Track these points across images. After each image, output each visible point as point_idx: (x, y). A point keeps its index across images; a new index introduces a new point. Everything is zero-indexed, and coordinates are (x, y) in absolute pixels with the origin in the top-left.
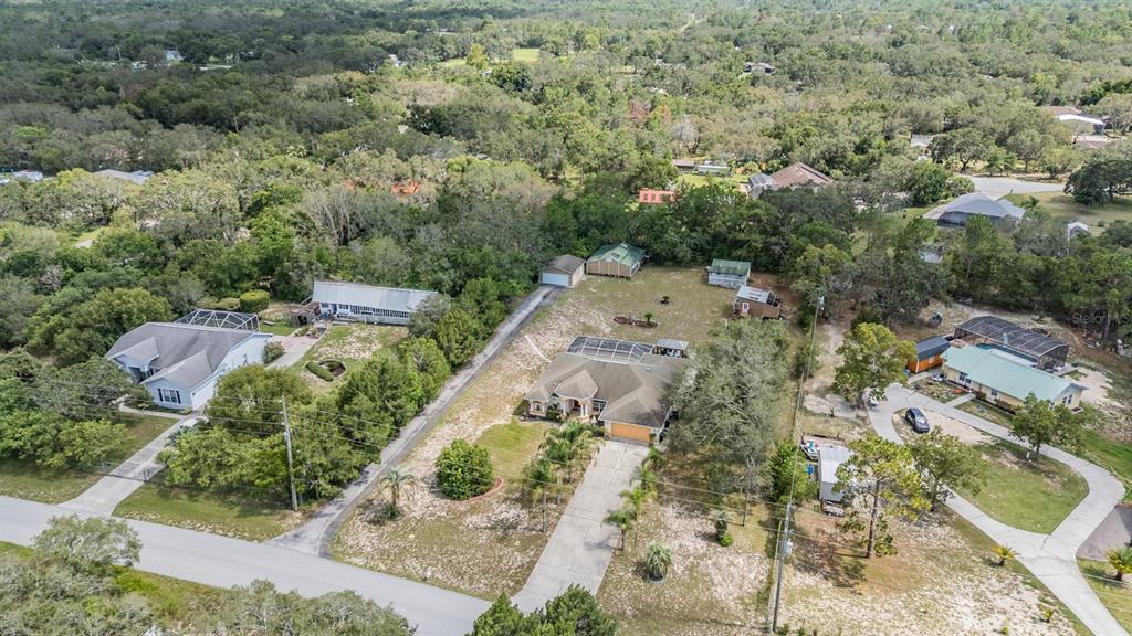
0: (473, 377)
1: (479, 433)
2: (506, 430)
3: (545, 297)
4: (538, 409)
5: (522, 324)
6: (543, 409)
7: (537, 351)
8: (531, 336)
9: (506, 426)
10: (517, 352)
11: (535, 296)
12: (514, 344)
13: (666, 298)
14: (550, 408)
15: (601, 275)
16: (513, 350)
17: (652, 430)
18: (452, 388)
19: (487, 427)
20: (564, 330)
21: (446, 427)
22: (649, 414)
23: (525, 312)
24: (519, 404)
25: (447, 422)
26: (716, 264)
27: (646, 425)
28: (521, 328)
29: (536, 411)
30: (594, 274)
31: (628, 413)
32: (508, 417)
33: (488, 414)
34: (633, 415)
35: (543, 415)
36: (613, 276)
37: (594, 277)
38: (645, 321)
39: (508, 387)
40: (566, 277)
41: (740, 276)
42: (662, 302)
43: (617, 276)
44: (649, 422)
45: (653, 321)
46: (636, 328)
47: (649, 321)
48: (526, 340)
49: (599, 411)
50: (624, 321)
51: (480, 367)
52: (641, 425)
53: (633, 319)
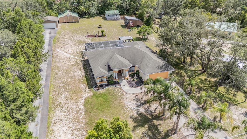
1: (82, 107)
2: (95, 98)
3: (50, 34)
5: (50, 45)
7: (68, 55)
8: (59, 49)
9: (92, 96)
10: (59, 57)
11: (46, 34)
12: (55, 54)
13: (100, 26)
14: (109, 78)
15: (66, 23)
16: (56, 57)
17: (170, 72)
19: (83, 101)
21: (57, 112)
22: (164, 65)
24: (86, 82)
25: (55, 108)
26: (107, 12)
27: (168, 70)
28: (52, 47)
29: (101, 82)
30: (62, 23)
31: (155, 67)
32: (88, 91)
33: (75, 93)
34: (158, 67)
35: (106, 83)
36: (71, 22)
37: (64, 24)
38: (101, 34)
39: (71, 75)
40: (55, 24)
41: (116, 15)
42: (99, 27)
43: (73, 22)
44: (168, 68)
45: (104, 34)
46: (99, 38)
47: (103, 34)
48: (59, 51)
49: (131, 72)
50: (92, 36)
51: (47, 70)
52: (166, 71)
53: (96, 35)
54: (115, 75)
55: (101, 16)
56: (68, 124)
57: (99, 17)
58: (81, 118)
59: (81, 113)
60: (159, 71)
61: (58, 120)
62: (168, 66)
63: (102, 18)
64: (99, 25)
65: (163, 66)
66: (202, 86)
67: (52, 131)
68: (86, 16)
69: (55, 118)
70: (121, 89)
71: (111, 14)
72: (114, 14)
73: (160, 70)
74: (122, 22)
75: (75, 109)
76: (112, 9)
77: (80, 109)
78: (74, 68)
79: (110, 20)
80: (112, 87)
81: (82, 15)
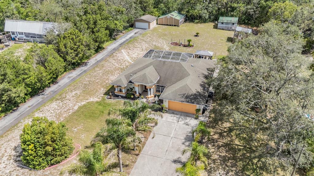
0: (85, 71)
1: (76, 108)
2: (96, 105)
3: (135, 33)
4: (121, 91)
5: (121, 45)
6: (124, 91)
7: (127, 58)
8: (125, 50)
9: (97, 102)
10: (115, 58)
11: (131, 33)
12: (115, 54)
13: (197, 34)
14: (128, 90)
15: (165, 25)
16: (113, 57)
17: (198, 107)
18: (69, 78)
19: (83, 103)
20: (144, 48)
21: (55, 103)
22: (195, 94)
23: (124, 40)
24: (110, 88)
25: (57, 100)
26: (222, 19)
27: (193, 103)
28: (120, 47)
29: (119, 92)
30: (161, 25)
31: (180, 94)
32: (100, 96)
33: (87, 94)
34: (184, 95)
36: (171, 25)
38: (187, 44)
39: (105, 77)
40: (147, 24)
41: (233, 24)
42: (195, 36)
43: (173, 25)
44: (195, 101)
45: (191, 43)
47: (189, 44)
48: (122, 52)
49: (160, 92)
50: (176, 44)
51: (91, 66)
52: (190, 103)
53: (181, 43)
54: (136, 88)
55: (215, 23)
56: (49, 116)
57: (212, 23)
58: (64, 116)
59: (69, 113)
60: (181, 100)
61: (46, 110)
62: (199, 98)
63: (213, 25)
65: (191, 96)
66: (238, 143)
67: (33, 116)
68: (196, 21)
69: (47, 108)
71: (225, 21)
72: (229, 22)
73: (183, 99)
75: (69, 107)
76: (232, 16)
77: (73, 109)
78: (117, 72)
79: (222, 29)
81: (190, 19)
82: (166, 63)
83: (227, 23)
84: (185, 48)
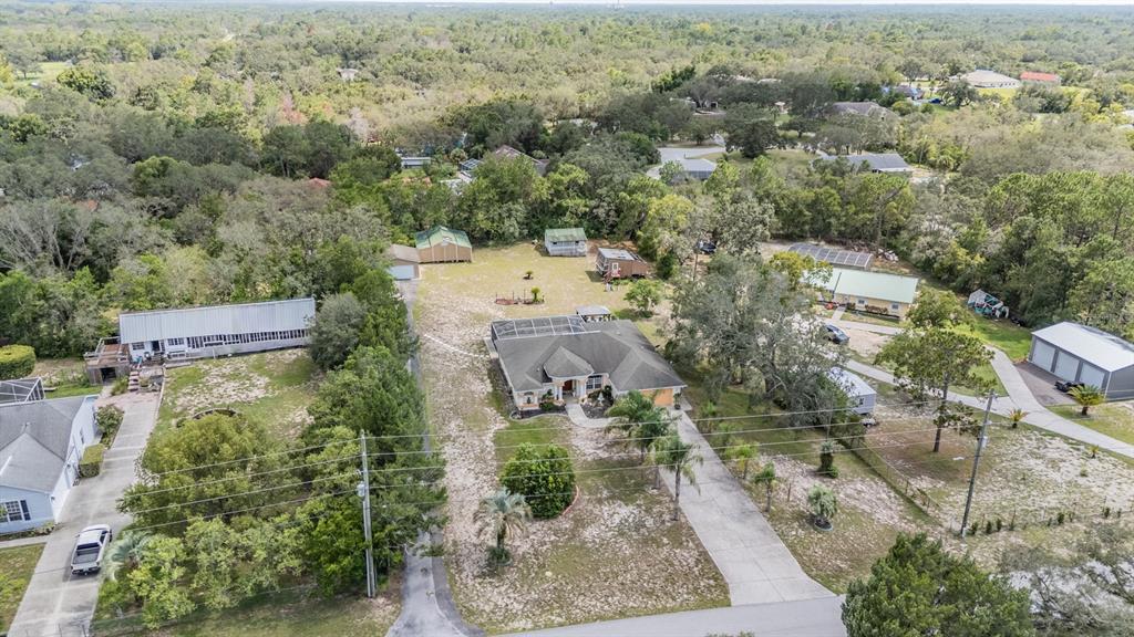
1: (489, 443)
2: (515, 433)
4: (529, 402)
7: (451, 348)
9: (509, 429)
10: (434, 353)
13: (529, 273)
14: (544, 397)
15: (436, 262)
17: (674, 390)
19: (490, 435)
24: (493, 404)
25: (442, 442)
26: (551, 233)
27: (672, 386)
29: (527, 405)
30: (427, 263)
32: (500, 420)
33: (476, 422)
35: (537, 408)
36: (451, 262)
37: (430, 266)
38: (532, 297)
39: (463, 390)
40: (410, 268)
41: (577, 242)
42: (526, 278)
43: (455, 262)
44: (673, 382)
45: (539, 297)
46: (526, 307)
47: (536, 296)
49: (592, 388)
50: (508, 303)
53: (519, 299)
54: (557, 391)
55: (533, 243)
57: (527, 244)
58: (489, 458)
59: (490, 452)
62: (673, 376)
63: (536, 249)
64: (528, 270)
65: (660, 376)
68: (491, 243)
70: (568, 419)
71: (563, 239)
72: (570, 239)
74: (591, 263)
75: (478, 446)
76: (566, 225)
77: (487, 446)
78: (469, 376)
79: (559, 255)
80: (548, 416)
81: (480, 240)
82: (582, 338)
83: (568, 242)
84: (531, 307)
